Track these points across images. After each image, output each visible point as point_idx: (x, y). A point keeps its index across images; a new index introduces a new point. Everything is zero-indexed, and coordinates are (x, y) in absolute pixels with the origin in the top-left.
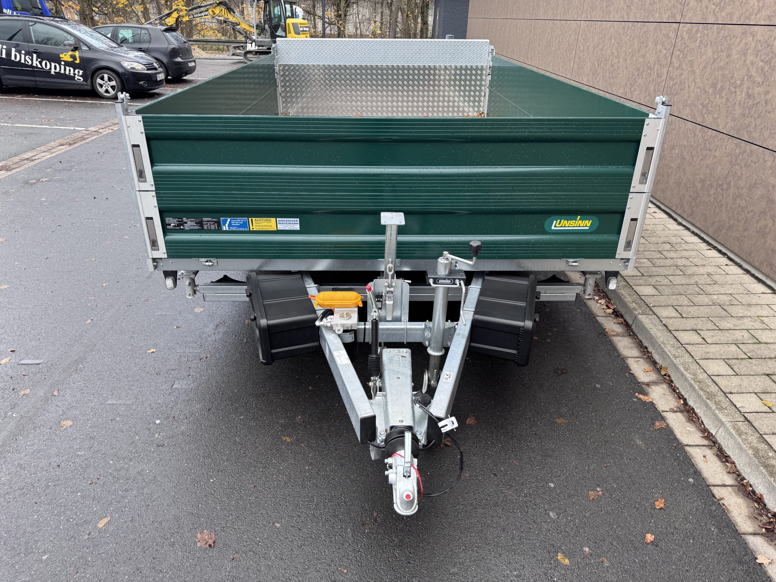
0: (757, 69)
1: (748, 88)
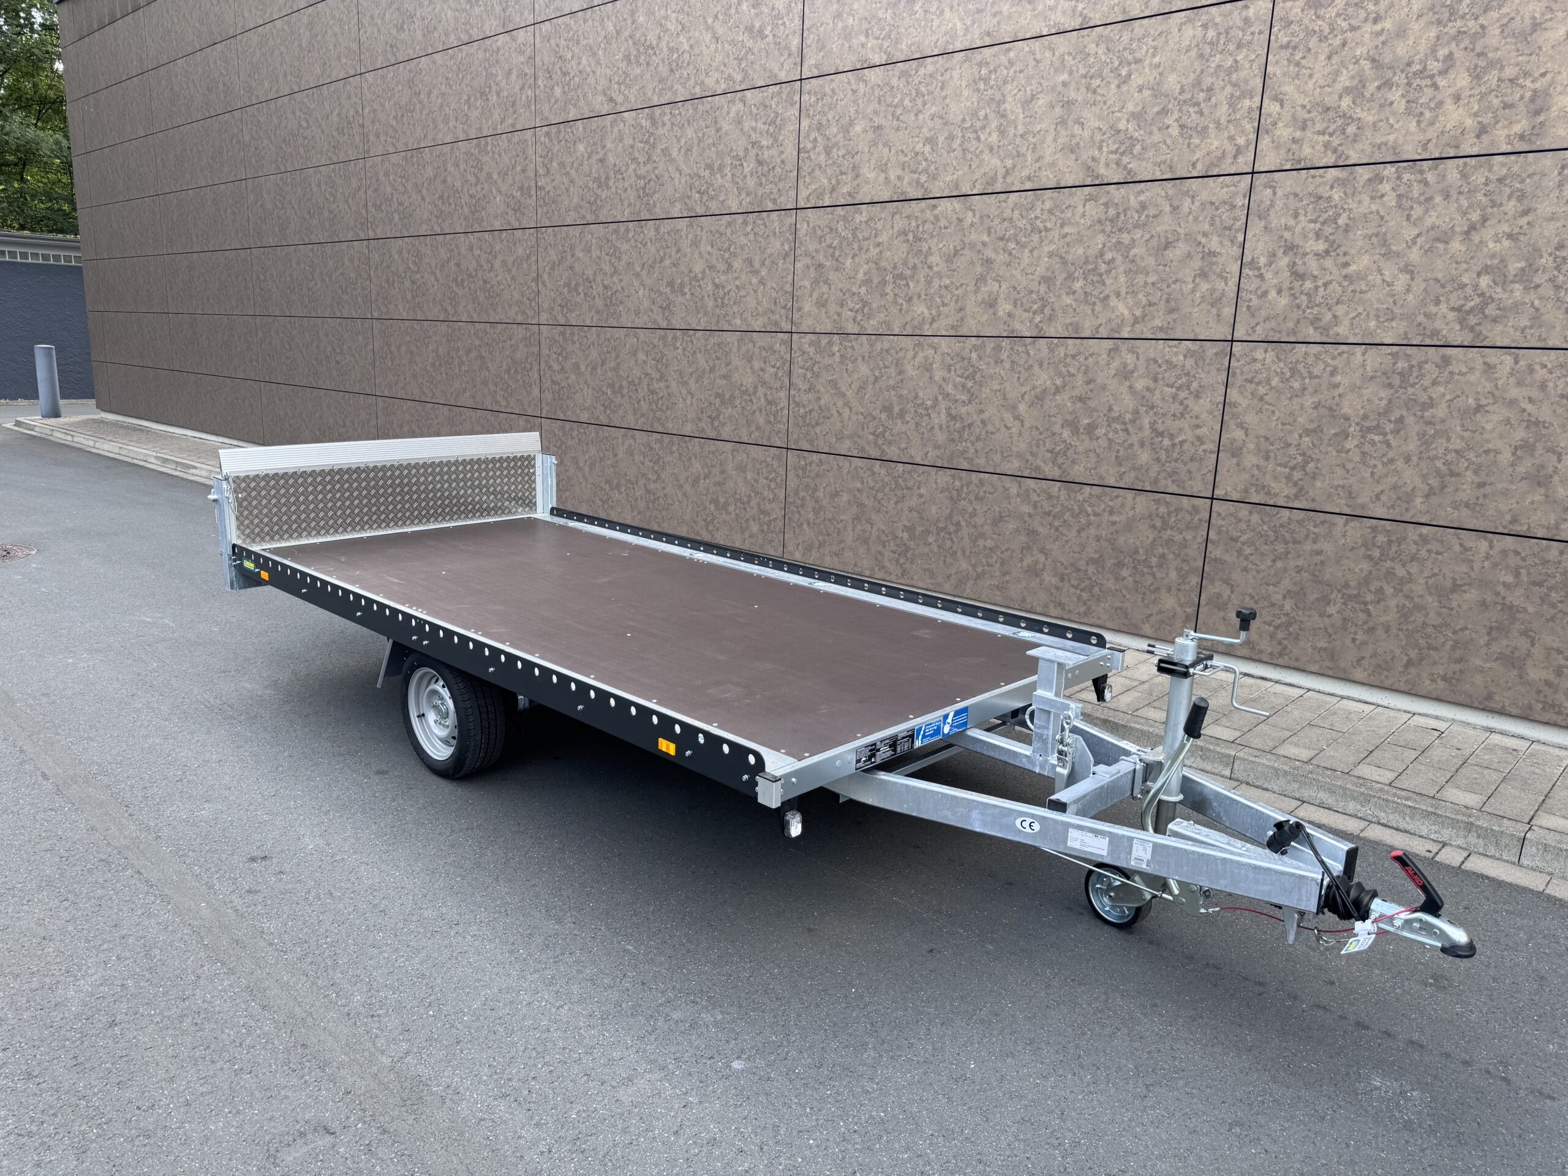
0: (955, 386)
1: (948, 409)
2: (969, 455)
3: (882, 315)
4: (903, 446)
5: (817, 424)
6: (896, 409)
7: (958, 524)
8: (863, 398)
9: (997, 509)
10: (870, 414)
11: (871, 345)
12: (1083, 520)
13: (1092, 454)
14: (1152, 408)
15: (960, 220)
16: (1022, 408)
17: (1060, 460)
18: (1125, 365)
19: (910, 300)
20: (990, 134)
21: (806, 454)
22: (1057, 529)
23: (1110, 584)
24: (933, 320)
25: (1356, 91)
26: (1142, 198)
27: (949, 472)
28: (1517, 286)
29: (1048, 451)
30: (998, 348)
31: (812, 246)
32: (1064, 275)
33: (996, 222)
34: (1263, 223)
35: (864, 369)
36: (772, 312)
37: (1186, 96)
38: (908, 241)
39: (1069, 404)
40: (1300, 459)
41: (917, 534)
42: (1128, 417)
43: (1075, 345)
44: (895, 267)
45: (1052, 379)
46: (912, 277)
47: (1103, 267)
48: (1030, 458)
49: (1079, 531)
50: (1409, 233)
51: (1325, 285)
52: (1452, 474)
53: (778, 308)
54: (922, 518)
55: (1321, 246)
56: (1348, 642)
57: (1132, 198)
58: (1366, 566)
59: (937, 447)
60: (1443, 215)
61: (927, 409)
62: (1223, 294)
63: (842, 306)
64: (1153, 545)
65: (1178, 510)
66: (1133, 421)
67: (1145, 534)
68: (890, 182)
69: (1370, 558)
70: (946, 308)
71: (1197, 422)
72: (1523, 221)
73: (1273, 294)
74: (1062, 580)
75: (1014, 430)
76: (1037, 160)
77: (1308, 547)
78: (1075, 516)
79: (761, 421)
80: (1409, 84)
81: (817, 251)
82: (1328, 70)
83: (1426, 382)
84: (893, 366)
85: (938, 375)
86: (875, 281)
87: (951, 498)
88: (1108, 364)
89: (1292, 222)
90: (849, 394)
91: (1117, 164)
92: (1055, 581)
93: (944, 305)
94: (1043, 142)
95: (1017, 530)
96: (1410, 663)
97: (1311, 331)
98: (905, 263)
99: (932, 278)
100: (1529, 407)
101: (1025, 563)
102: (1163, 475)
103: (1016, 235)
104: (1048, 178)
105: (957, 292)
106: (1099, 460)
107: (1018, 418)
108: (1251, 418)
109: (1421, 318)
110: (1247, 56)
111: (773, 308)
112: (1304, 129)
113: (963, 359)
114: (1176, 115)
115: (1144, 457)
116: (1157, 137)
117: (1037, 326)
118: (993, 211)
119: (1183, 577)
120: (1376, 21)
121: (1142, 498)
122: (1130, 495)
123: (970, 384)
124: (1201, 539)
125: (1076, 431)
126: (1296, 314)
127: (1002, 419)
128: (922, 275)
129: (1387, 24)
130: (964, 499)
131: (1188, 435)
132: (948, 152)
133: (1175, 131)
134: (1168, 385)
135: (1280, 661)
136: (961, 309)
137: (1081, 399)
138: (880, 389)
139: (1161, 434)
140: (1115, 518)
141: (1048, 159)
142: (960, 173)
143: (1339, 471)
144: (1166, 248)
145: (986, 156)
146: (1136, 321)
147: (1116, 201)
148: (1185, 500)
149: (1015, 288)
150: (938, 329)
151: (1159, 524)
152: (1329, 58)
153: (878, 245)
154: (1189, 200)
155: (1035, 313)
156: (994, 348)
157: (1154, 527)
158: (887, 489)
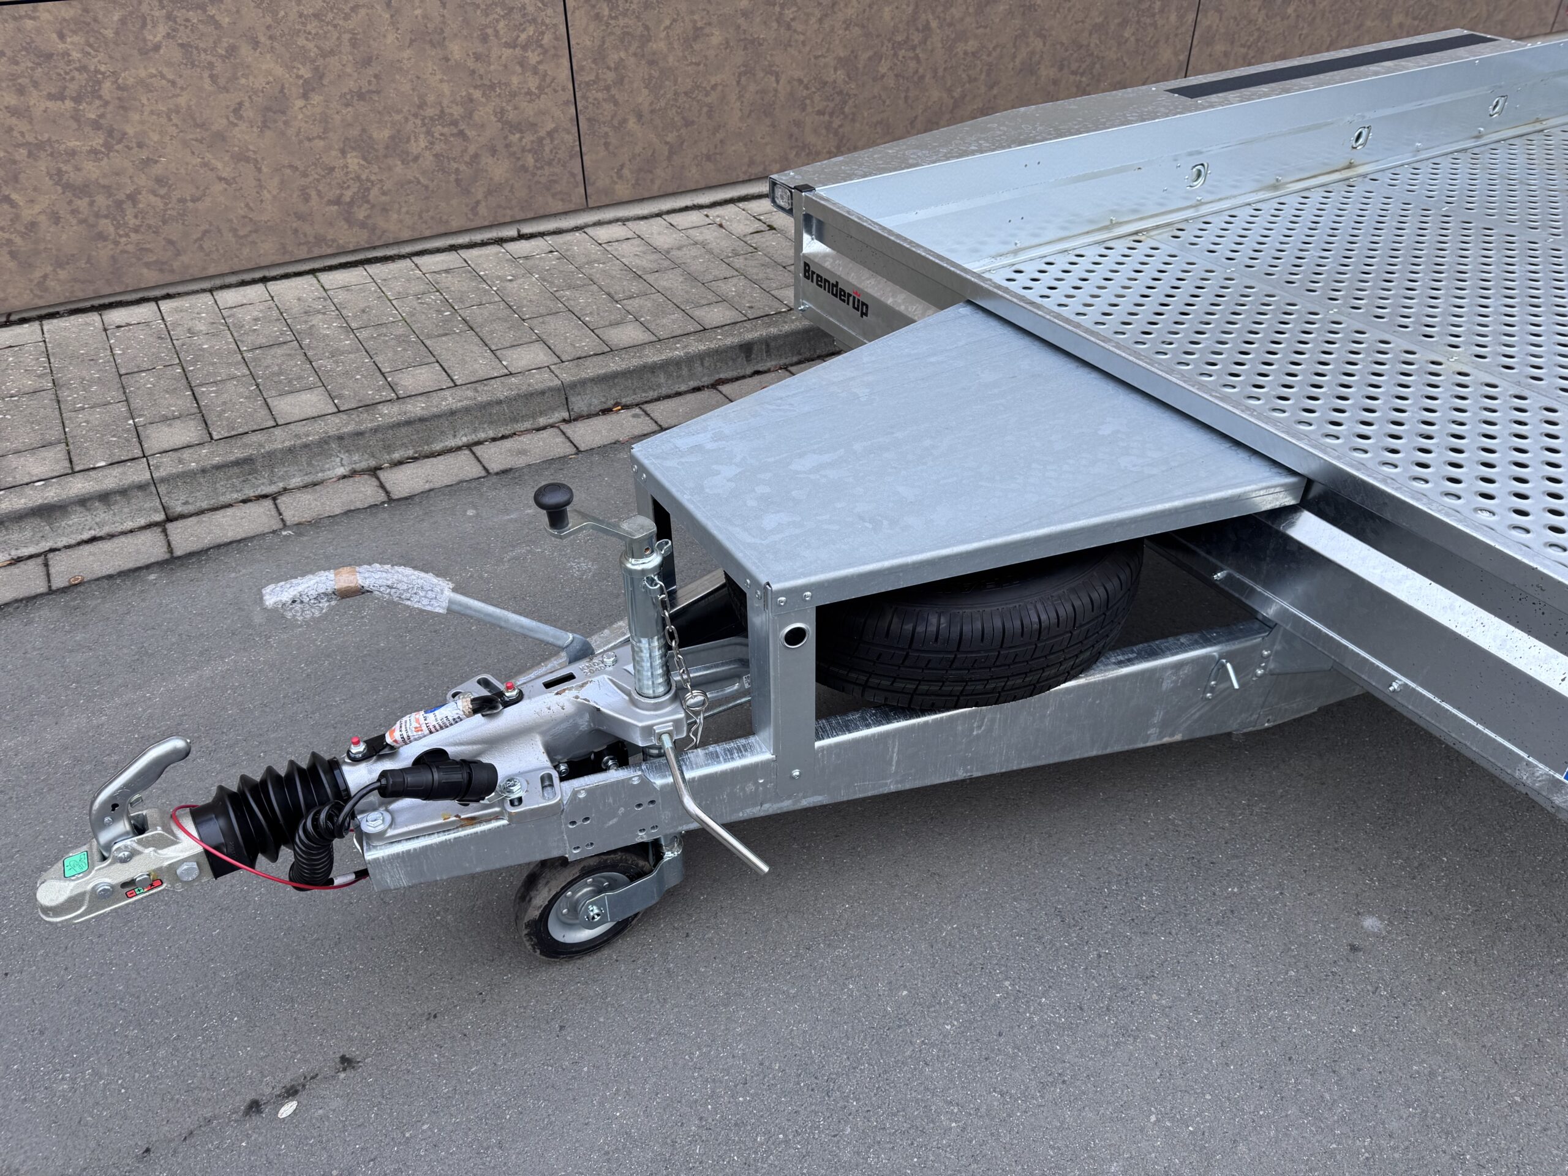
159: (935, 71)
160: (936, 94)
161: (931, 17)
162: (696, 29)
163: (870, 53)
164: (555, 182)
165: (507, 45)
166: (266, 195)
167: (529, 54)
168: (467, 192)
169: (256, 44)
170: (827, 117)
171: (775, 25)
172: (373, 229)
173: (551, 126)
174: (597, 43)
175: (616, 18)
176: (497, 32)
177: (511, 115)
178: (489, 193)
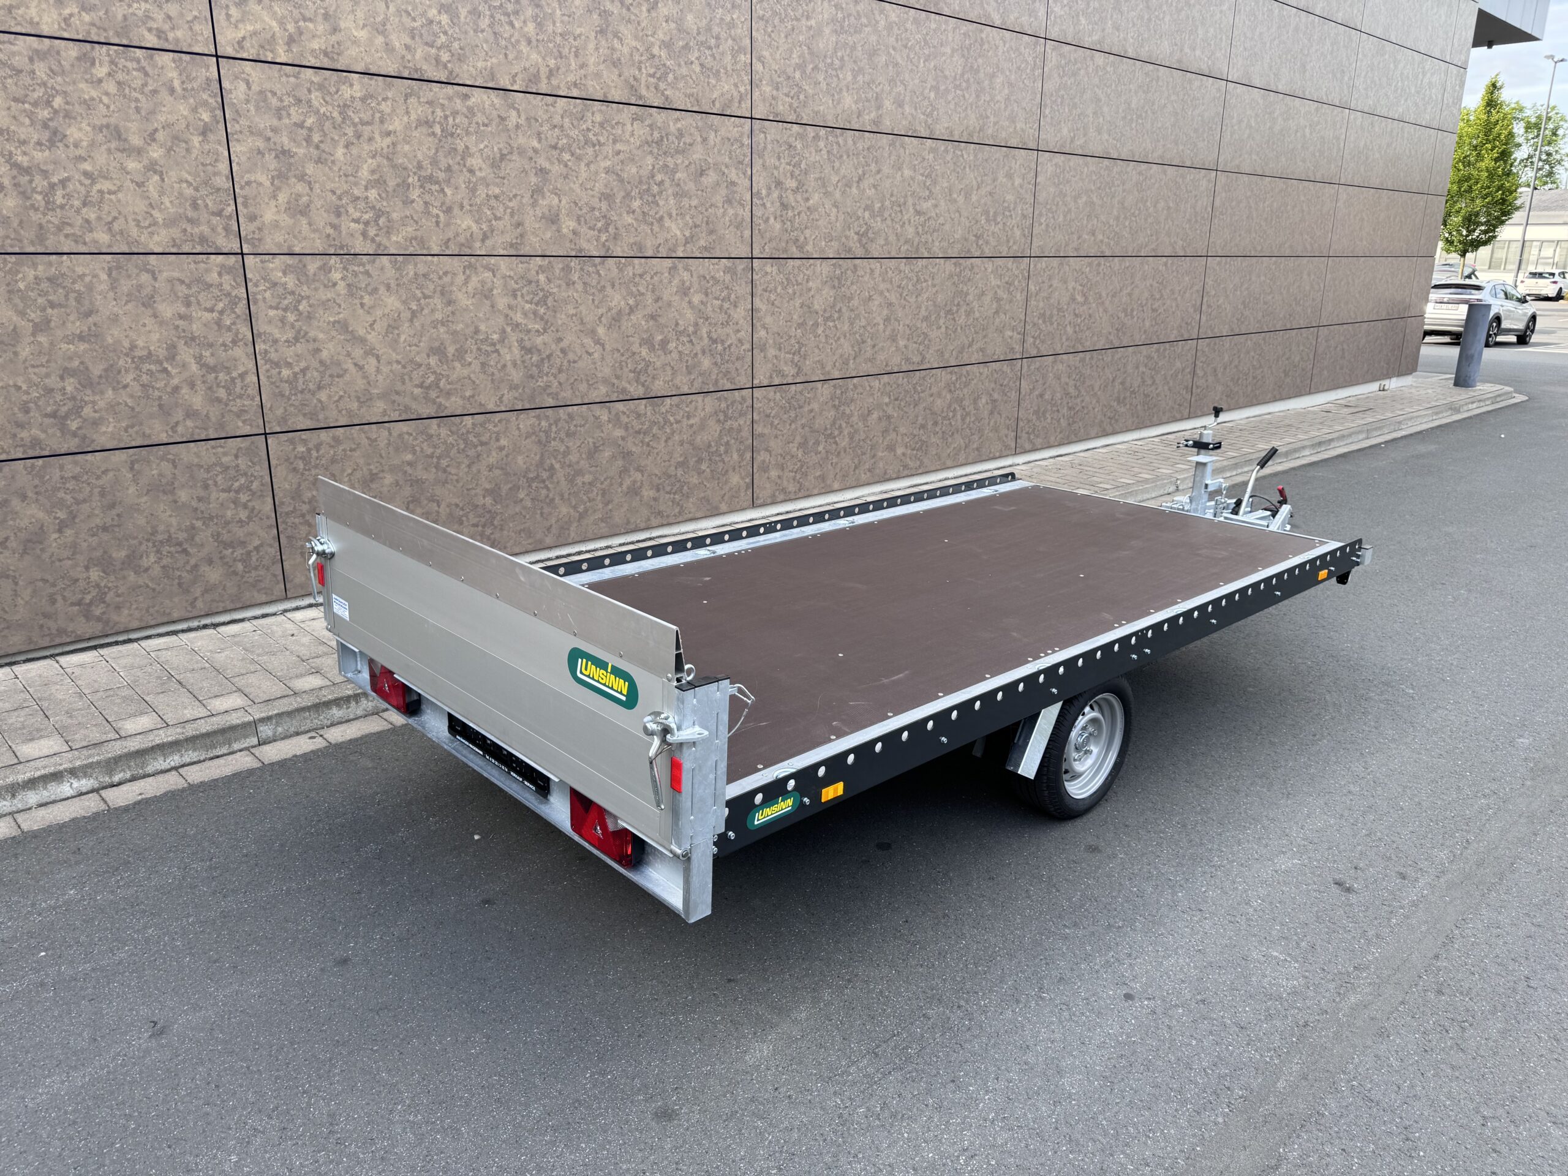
2: (554, 390)
3: (410, 229)
4: (468, 394)
5: (319, 388)
6: (451, 350)
7: (552, 467)
8: (396, 341)
9: (591, 440)
10: (412, 361)
11: (397, 269)
12: (668, 430)
13: (668, 368)
14: (707, 319)
15: (502, 119)
16: (601, 331)
17: (643, 378)
18: (683, 282)
19: (449, 210)
20: (525, 22)
21: (304, 435)
22: (648, 445)
23: (695, 480)
24: (485, 237)
25: (801, 67)
26: (679, 125)
27: (532, 413)
28: (879, 219)
29: (631, 371)
30: (567, 269)
31: (265, 122)
32: (622, 194)
33: (545, 128)
34: (761, 161)
35: (392, 302)
36: (190, 221)
37: (701, 38)
38: (434, 134)
39: (643, 323)
40: (797, 346)
41: (503, 493)
42: (691, 329)
43: (641, 264)
44: (420, 166)
45: (624, 298)
46: (448, 181)
47: (655, 189)
48: (615, 381)
49: (666, 441)
50: (835, 179)
51: (799, 214)
52: (864, 342)
53: (204, 216)
54: (507, 474)
55: (794, 184)
56: (830, 467)
57: (671, 124)
58: (833, 413)
59: (513, 387)
60: (848, 168)
61: (494, 344)
62: (743, 219)
63: (338, 215)
64: (720, 437)
65: (733, 403)
66: (695, 333)
67: (714, 428)
68: (393, 50)
69: (834, 406)
70: (499, 225)
71: (736, 328)
72: (878, 177)
73: (772, 220)
74: (658, 490)
75: (596, 355)
76: (582, 66)
77: (806, 409)
78: (661, 428)
79: (197, 401)
80: (826, 72)
81: (274, 130)
82: (786, 46)
83: (849, 283)
84: (437, 295)
85: (502, 303)
86: (392, 183)
87: (540, 442)
88: (670, 282)
89: (777, 164)
90: (372, 338)
91: (656, 88)
92: (652, 493)
93: (497, 218)
94: (585, 48)
95: (614, 457)
96: (856, 468)
97: (794, 249)
98: (434, 162)
99: (475, 184)
100: (887, 294)
101: (624, 487)
102: (721, 375)
103: (570, 146)
104: (594, 89)
105: (511, 204)
106: (674, 372)
107: (598, 342)
108: (768, 320)
109: (843, 239)
110: (739, 17)
111: (190, 213)
112: (777, 89)
113: (530, 282)
114: (696, 54)
115: (706, 363)
116: (684, 71)
117: (604, 245)
118: (541, 114)
119: (741, 456)
120: (808, 18)
121: (709, 399)
122: (699, 398)
123: (542, 311)
124: (749, 422)
125: (652, 348)
126: (786, 237)
127: (583, 346)
128: (461, 180)
129: (813, 22)
130: (554, 439)
131: (732, 340)
132: (475, 31)
133: (698, 69)
134: (717, 299)
135: (800, 495)
136: (519, 224)
137: (653, 317)
138: (423, 326)
139: (715, 341)
140: (692, 421)
141: (592, 68)
142: (494, 60)
143: (816, 351)
144: (701, 175)
145: (523, 47)
146: (687, 242)
147: (659, 124)
148: (736, 393)
149: (576, 204)
150: (494, 248)
151: (722, 418)
152: (786, 37)
153: (388, 134)
154: (713, 134)
155: (600, 231)
156: (563, 269)
157: (719, 421)
158: (454, 451)
159: (562, 496)
160: (564, 510)
161: (554, 461)
162: (372, 474)
163: (510, 486)
164: (260, 581)
165: (223, 491)
166: (20, 601)
167: (241, 495)
168: (187, 591)
169: (24, 497)
170: (480, 528)
171: (434, 470)
172: (107, 622)
173: (257, 543)
174: (294, 486)
175: (309, 470)
176: (216, 483)
177: (226, 537)
178: (206, 591)
